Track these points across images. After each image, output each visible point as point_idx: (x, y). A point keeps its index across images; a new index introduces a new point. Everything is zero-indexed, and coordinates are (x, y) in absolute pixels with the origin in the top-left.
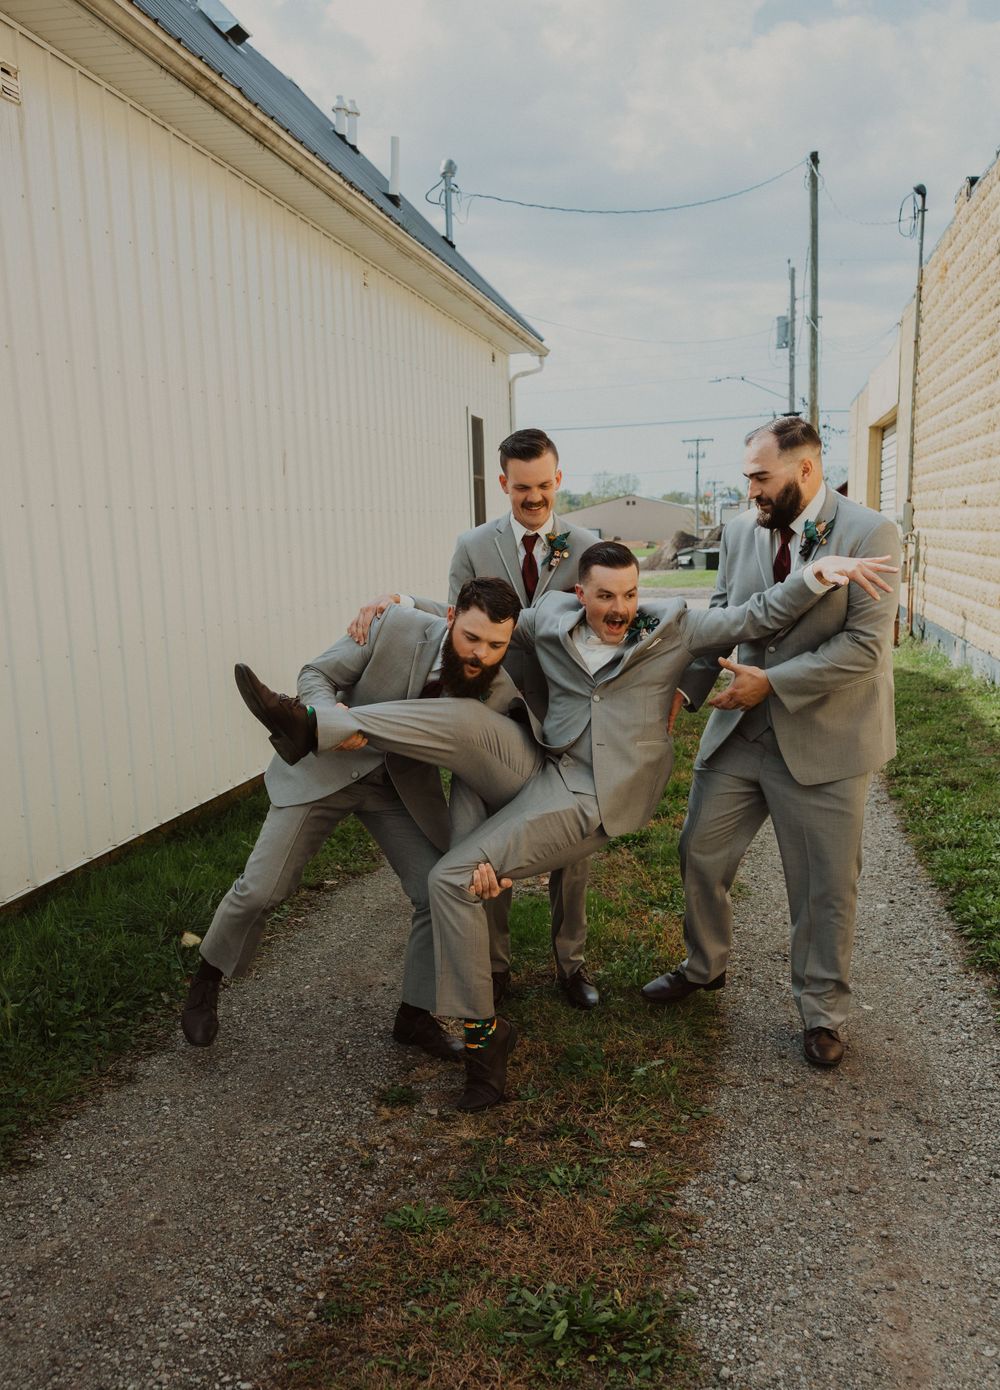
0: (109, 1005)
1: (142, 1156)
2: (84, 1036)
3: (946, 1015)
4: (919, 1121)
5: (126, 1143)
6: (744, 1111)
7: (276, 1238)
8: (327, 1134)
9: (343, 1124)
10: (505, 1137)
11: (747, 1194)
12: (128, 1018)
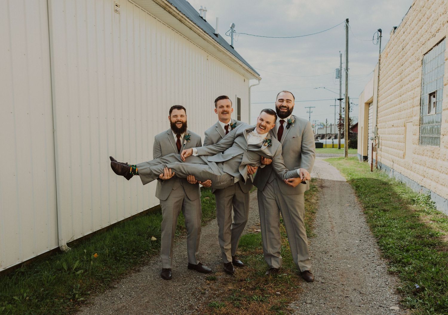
0: (132, 253)
1: (143, 288)
2: (126, 260)
3: (373, 269)
4: (361, 293)
5: (138, 285)
6: (309, 288)
7: (179, 307)
8: (192, 286)
9: (196, 284)
10: (241, 289)
11: (308, 306)
12: (137, 257)
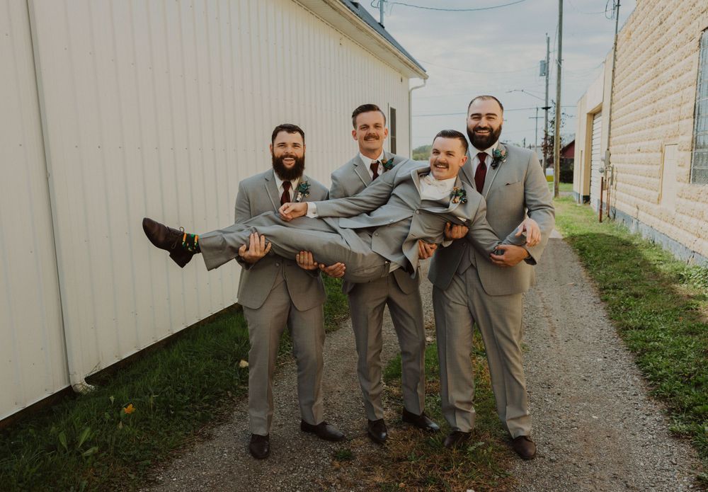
0: (201, 397)
1: (211, 481)
2: (188, 413)
3: (638, 424)
4: (628, 487)
5: (204, 473)
6: (529, 475)
8: (306, 475)
9: (314, 469)
10: (399, 482)
12: (210, 404)
